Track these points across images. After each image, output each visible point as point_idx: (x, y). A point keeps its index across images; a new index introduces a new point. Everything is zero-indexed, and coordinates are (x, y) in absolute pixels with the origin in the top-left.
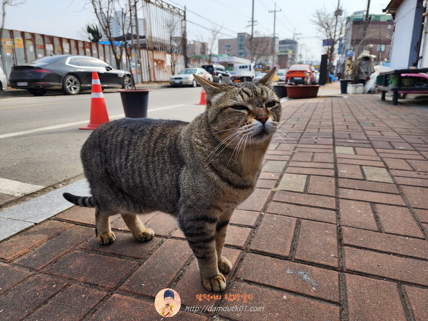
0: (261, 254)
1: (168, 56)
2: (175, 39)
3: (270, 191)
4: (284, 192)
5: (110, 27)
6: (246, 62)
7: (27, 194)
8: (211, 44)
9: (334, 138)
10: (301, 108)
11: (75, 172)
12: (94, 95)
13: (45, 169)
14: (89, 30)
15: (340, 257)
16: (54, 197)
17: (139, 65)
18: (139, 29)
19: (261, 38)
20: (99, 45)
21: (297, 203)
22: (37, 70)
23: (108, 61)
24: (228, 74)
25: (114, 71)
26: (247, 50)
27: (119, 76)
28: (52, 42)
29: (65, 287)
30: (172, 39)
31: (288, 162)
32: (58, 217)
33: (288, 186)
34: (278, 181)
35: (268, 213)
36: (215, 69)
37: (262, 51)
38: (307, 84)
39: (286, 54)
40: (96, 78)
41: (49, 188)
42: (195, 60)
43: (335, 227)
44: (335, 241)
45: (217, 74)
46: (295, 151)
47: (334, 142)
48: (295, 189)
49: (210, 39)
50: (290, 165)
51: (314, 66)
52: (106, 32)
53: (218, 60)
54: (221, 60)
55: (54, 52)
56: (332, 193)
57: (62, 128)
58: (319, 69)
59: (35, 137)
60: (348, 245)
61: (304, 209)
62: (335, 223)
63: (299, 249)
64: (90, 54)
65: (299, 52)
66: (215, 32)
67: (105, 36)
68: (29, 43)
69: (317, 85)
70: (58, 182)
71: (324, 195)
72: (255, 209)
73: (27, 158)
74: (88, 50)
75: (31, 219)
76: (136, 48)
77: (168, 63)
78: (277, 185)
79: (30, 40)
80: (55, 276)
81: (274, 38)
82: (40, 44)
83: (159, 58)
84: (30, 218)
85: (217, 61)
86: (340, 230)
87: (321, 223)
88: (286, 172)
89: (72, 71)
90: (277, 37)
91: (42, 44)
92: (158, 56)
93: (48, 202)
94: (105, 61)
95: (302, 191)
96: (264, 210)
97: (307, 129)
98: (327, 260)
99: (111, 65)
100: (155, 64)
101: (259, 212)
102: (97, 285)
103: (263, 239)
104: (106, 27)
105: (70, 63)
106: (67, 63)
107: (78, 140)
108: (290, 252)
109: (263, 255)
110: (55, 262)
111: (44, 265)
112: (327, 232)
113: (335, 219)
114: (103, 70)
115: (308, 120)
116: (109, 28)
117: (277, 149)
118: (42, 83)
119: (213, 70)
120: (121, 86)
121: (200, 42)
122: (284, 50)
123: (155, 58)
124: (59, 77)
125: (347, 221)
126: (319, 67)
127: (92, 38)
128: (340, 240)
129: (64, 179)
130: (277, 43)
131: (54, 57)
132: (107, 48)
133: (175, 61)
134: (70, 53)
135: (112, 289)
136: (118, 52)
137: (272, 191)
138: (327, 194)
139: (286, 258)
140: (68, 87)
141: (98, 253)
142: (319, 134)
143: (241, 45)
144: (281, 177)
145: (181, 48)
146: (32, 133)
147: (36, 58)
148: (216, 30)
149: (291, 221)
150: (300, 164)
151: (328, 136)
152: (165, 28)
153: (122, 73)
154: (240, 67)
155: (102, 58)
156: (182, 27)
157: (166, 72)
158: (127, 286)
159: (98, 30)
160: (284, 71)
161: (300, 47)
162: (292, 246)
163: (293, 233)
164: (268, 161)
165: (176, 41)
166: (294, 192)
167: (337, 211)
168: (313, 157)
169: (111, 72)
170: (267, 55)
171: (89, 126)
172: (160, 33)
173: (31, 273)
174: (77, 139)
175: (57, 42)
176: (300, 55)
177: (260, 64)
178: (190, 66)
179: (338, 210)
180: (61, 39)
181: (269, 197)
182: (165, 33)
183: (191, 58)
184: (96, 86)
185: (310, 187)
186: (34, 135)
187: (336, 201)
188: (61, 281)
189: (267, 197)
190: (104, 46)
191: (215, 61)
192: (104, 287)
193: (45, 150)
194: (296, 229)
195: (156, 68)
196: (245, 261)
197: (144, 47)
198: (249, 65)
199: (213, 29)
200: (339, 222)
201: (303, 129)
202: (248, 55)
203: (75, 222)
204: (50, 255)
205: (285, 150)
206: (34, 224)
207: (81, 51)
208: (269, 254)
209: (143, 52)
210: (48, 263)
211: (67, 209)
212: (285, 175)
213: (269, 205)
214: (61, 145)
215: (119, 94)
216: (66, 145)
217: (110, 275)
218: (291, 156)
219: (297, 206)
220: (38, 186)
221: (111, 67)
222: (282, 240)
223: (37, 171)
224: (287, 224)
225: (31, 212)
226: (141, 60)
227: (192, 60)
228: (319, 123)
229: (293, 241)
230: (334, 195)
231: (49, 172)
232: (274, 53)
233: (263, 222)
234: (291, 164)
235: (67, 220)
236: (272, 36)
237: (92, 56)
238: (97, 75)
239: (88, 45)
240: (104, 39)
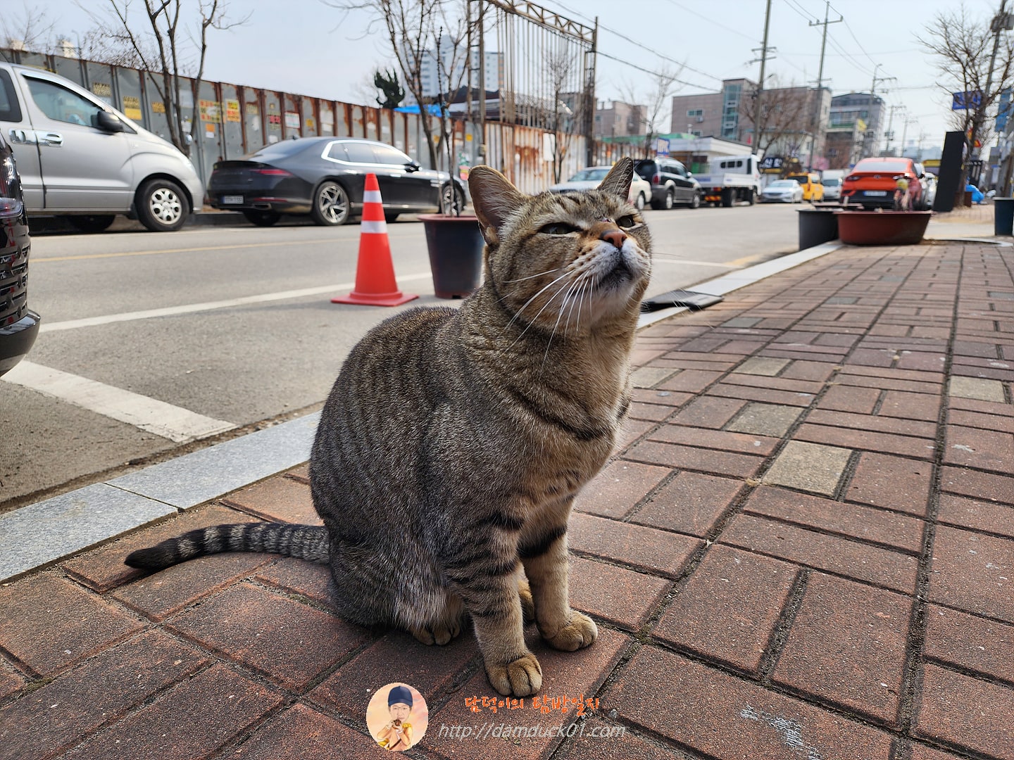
0: (681, 654)
1: (549, 139)
2: (567, 97)
3: (740, 484)
4: (778, 489)
5: (422, 73)
6: (740, 152)
7: (199, 438)
8: (653, 108)
9: (950, 352)
10: (870, 270)
11: (305, 396)
12: (366, 227)
13: (246, 387)
14: (379, 82)
15: (906, 691)
16: (234, 453)
17: (481, 159)
18: (486, 75)
19: (785, 90)
20: (395, 114)
21: (809, 522)
22: (263, 170)
23: (412, 151)
24: (691, 180)
25: (424, 173)
26: (745, 122)
27: (433, 185)
28: (299, 110)
29: (198, 668)
30: (559, 96)
31: (807, 410)
32: (230, 500)
33: (791, 476)
34: (769, 459)
35: (723, 543)
36: (658, 168)
37: (783, 124)
38: (901, 208)
39: (849, 130)
40: (372, 188)
41: (246, 429)
42: (611, 148)
43: (907, 603)
44: (898, 644)
45: (664, 180)
46: (830, 383)
47: (948, 365)
48: (811, 484)
49: (651, 96)
50: (808, 419)
51: (925, 162)
52: (413, 84)
53: (668, 147)
54: (677, 146)
55: (300, 130)
56: (916, 506)
57: (297, 299)
58: (937, 170)
59: (239, 315)
60: (938, 661)
61: (826, 544)
62: (910, 591)
63: (788, 653)
64: (375, 135)
65: (885, 127)
66: (665, 79)
67: (411, 94)
68: (252, 111)
69: (930, 212)
70: (266, 417)
71: (890, 510)
72: (689, 529)
73: (215, 361)
74: (371, 126)
75: (174, 497)
76: (475, 121)
77: (547, 154)
78: (761, 471)
79: (254, 104)
80: (187, 638)
81: (819, 91)
82: (273, 113)
83: (527, 144)
84: (173, 494)
85: (667, 151)
86: (921, 613)
87: (869, 587)
88: (795, 437)
89: (334, 172)
90: (827, 89)
91: (278, 114)
92: (526, 138)
93: (220, 463)
94: (406, 152)
95: (830, 493)
96: (714, 533)
97: (876, 325)
98: (866, 697)
99: (418, 159)
100: (518, 157)
101: (699, 537)
102: (267, 675)
103: (693, 613)
104: (413, 74)
105: (330, 155)
106: (325, 156)
107: (325, 326)
108: (762, 658)
109: (685, 654)
110: (197, 604)
111: (172, 609)
112: (880, 614)
113: (912, 581)
114: (398, 171)
115: (884, 302)
116: (419, 77)
117: (784, 375)
118: (272, 198)
119: (654, 170)
120: (436, 208)
121: (626, 104)
122: (844, 120)
123: (517, 143)
124: (307, 187)
125: (949, 589)
126: (938, 164)
127: (383, 99)
128: (915, 643)
129: (278, 412)
130: (826, 100)
131: (301, 141)
132: (412, 120)
133: (565, 150)
134: (335, 133)
135: (298, 689)
136: (435, 129)
137: (746, 486)
138: (902, 507)
139: (746, 675)
140: (323, 208)
141: (291, 595)
142: (910, 340)
143: (729, 110)
144: (778, 449)
145: (579, 119)
146: (234, 306)
147: (265, 142)
148: (668, 75)
149: (780, 573)
150: (839, 419)
151: (934, 348)
152: (545, 72)
153: (439, 177)
154: (723, 165)
155: (400, 143)
156: (585, 69)
157: (541, 175)
158: (333, 687)
159: (397, 82)
160: (839, 175)
161: (888, 111)
162: (770, 641)
163: (781, 606)
164: (751, 404)
165: (569, 102)
166: (808, 493)
167: (922, 557)
168: (879, 401)
169: (415, 174)
170: (798, 134)
171: (352, 296)
172: (533, 84)
173: (141, 624)
174: (323, 324)
175: (308, 108)
176: (887, 134)
177: (778, 156)
178: (599, 162)
179: (926, 556)
180: (316, 102)
181: (734, 500)
182: (545, 85)
183: (602, 143)
184: (373, 206)
185: (854, 482)
186: (238, 311)
187: (924, 530)
188: (196, 652)
189: (729, 501)
190: (405, 116)
191: (660, 150)
192: (282, 681)
193: (254, 344)
194: (790, 594)
195: (517, 167)
196: (632, 665)
197: (493, 117)
198: (748, 158)
199: (660, 74)
200: (924, 590)
201: (867, 325)
202: (747, 134)
203: (262, 514)
204: (190, 587)
205: (805, 378)
206: (176, 510)
207: (357, 128)
208: (701, 655)
209: (492, 130)
210: (180, 604)
211: (253, 483)
212: (791, 445)
213: (730, 523)
214: (288, 336)
215: (421, 227)
216: (298, 335)
217: (302, 653)
218: (819, 396)
219: (808, 532)
220: (225, 422)
221: (417, 164)
222: (744, 622)
223: (229, 390)
224: (769, 579)
225: (179, 483)
226: (486, 147)
227: (604, 148)
228: (914, 311)
229: (776, 629)
230: (922, 512)
231: (252, 394)
232: (818, 127)
233: (703, 566)
234: (813, 417)
235: (247, 509)
236: (815, 86)
237: (379, 139)
238: (376, 180)
239: (372, 115)
240: (408, 102)
